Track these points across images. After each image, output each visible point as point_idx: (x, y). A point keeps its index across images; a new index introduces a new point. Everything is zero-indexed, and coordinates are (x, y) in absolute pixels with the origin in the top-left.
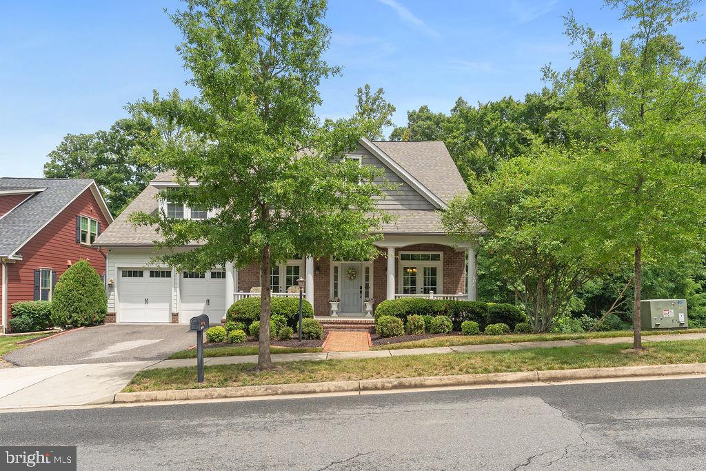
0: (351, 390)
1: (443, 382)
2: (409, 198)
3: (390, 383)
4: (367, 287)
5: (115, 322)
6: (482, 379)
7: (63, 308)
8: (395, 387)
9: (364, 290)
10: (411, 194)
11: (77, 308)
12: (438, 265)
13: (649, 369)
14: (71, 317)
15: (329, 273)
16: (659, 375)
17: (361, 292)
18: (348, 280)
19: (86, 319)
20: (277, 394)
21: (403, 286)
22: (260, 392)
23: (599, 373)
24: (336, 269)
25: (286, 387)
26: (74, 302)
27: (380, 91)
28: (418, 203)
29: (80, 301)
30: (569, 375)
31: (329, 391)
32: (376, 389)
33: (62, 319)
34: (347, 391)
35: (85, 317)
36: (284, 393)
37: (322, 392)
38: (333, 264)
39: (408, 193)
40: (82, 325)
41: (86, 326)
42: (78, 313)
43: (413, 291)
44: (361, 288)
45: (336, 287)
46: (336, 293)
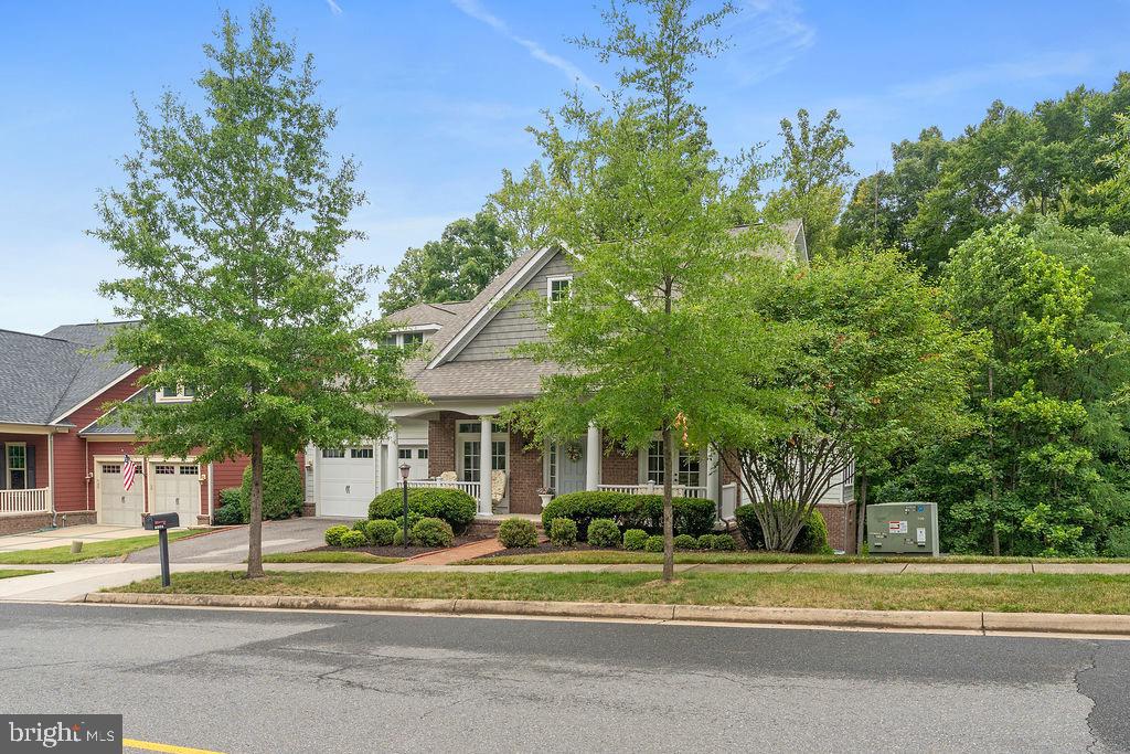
0: (270, 607)
1: (356, 605)
3: (306, 601)
5: (314, 515)
6: (395, 604)
8: (309, 607)
13: (588, 606)
15: (542, 452)
16: (597, 616)
18: (568, 462)
20: (207, 605)
21: (647, 471)
22: (193, 602)
23: (524, 608)
24: (553, 444)
25: (216, 598)
27: (833, 115)
30: (489, 607)
31: (250, 606)
32: (292, 607)
34: (265, 607)
36: (212, 605)
37: (244, 606)
45: (553, 473)
46: (553, 480)
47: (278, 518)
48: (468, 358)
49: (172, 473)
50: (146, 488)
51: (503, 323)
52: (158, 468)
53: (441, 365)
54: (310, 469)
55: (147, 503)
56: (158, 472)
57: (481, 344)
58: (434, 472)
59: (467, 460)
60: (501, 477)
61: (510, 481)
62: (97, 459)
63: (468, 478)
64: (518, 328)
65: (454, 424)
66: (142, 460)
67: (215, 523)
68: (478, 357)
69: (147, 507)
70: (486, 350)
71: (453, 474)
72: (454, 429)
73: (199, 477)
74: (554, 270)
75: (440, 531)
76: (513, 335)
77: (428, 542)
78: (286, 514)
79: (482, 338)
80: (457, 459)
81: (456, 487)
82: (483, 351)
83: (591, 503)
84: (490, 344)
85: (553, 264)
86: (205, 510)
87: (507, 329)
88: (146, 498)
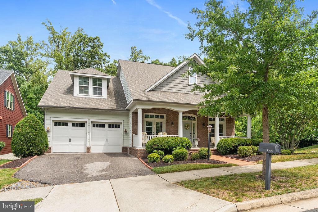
4: (194, 134)
5: (51, 152)
7: (23, 144)
11: (33, 144)
14: (28, 149)
17: (191, 136)
18: (185, 130)
19: (39, 151)
26: (31, 140)
29: (34, 139)
33: (22, 151)
35: (38, 150)
40: (36, 154)
41: (38, 155)
42: (34, 147)
44: (191, 134)
54: (49, 131)
59: (147, 128)
65: (143, 114)
80: (144, 128)
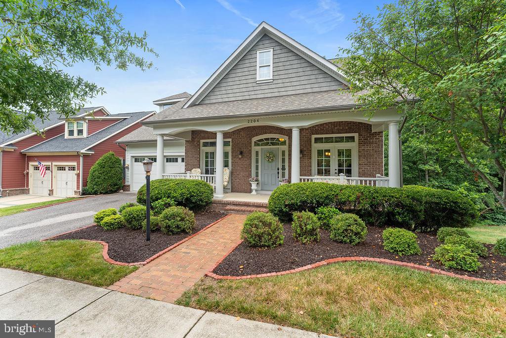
2: (319, 80)
4: (283, 168)
5: (129, 191)
9: (280, 171)
10: (321, 76)
12: (354, 146)
15: (251, 157)
17: (278, 173)
18: (267, 163)
21: (317, 168)
24: (257, 152)
28: (328, 84)
38: (255, 149)
39: (317, 76)
40: (101, 193)
43: (327, 173)
44: (278, 170)
45: (257, 169)
46: (257, 173)
47: (106, 193)
48: (208, 102)
49: (65, 170)
50: (52, 177)
51: (229, 80)
52: (58, 168)
53: (191, 106)
54: (128, 168)
55: (52, 184)
56: (58, 170)
57: (216, 93)
58: (188, 169)
59: (207, 162)
60: (227, 171)
61: (232, 173)
62: (31, 163)
63: (207, 172)
64: (238, 83)
65: (199, 142)
66: (50, 164)
67: (83, 194)
68: (214, 101)
69: (52, 186)
70: (219, 97)
71: (199, 170)
72: (199, 145)
73: (76, 172)
74: (261, 46)
75: (182, 220)
76: (235, 87)
77: (172, 231)
78: (111, 190)
79: (216, 90)
80: (201, 162)
81: (200, 179)
82: (216, 97)
83: (316, 193)
84: (221, 93)
85: (261, 43)
86: (78, 188)
87: (231, 84)
88: (52, 182)
